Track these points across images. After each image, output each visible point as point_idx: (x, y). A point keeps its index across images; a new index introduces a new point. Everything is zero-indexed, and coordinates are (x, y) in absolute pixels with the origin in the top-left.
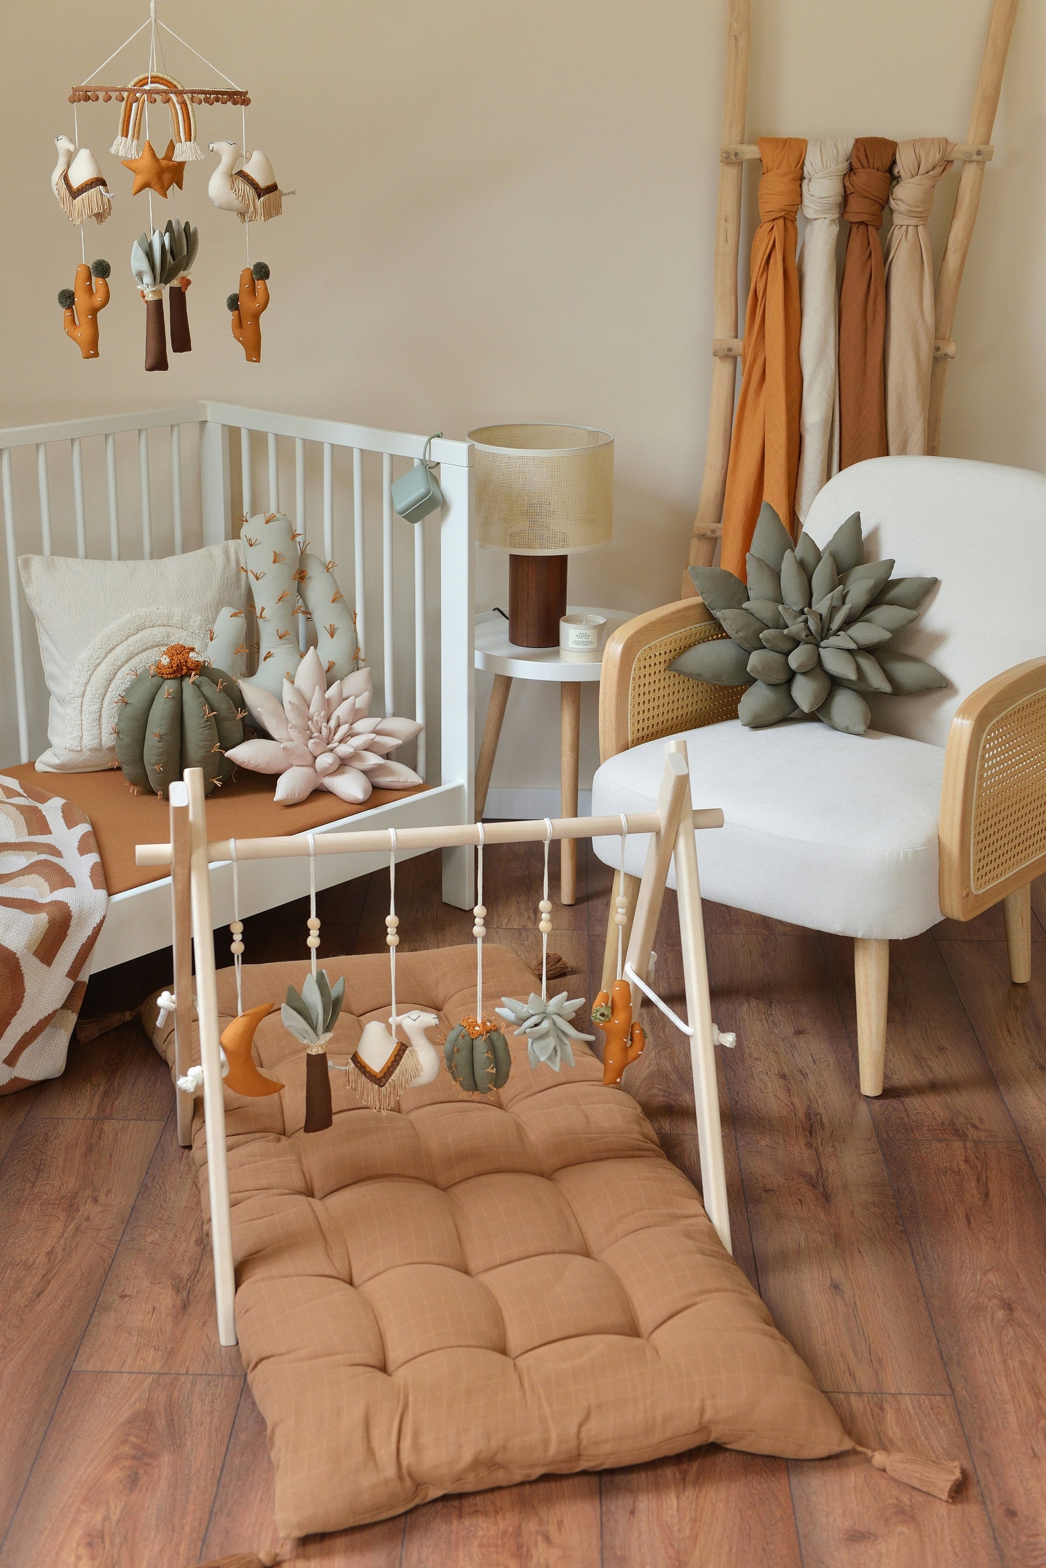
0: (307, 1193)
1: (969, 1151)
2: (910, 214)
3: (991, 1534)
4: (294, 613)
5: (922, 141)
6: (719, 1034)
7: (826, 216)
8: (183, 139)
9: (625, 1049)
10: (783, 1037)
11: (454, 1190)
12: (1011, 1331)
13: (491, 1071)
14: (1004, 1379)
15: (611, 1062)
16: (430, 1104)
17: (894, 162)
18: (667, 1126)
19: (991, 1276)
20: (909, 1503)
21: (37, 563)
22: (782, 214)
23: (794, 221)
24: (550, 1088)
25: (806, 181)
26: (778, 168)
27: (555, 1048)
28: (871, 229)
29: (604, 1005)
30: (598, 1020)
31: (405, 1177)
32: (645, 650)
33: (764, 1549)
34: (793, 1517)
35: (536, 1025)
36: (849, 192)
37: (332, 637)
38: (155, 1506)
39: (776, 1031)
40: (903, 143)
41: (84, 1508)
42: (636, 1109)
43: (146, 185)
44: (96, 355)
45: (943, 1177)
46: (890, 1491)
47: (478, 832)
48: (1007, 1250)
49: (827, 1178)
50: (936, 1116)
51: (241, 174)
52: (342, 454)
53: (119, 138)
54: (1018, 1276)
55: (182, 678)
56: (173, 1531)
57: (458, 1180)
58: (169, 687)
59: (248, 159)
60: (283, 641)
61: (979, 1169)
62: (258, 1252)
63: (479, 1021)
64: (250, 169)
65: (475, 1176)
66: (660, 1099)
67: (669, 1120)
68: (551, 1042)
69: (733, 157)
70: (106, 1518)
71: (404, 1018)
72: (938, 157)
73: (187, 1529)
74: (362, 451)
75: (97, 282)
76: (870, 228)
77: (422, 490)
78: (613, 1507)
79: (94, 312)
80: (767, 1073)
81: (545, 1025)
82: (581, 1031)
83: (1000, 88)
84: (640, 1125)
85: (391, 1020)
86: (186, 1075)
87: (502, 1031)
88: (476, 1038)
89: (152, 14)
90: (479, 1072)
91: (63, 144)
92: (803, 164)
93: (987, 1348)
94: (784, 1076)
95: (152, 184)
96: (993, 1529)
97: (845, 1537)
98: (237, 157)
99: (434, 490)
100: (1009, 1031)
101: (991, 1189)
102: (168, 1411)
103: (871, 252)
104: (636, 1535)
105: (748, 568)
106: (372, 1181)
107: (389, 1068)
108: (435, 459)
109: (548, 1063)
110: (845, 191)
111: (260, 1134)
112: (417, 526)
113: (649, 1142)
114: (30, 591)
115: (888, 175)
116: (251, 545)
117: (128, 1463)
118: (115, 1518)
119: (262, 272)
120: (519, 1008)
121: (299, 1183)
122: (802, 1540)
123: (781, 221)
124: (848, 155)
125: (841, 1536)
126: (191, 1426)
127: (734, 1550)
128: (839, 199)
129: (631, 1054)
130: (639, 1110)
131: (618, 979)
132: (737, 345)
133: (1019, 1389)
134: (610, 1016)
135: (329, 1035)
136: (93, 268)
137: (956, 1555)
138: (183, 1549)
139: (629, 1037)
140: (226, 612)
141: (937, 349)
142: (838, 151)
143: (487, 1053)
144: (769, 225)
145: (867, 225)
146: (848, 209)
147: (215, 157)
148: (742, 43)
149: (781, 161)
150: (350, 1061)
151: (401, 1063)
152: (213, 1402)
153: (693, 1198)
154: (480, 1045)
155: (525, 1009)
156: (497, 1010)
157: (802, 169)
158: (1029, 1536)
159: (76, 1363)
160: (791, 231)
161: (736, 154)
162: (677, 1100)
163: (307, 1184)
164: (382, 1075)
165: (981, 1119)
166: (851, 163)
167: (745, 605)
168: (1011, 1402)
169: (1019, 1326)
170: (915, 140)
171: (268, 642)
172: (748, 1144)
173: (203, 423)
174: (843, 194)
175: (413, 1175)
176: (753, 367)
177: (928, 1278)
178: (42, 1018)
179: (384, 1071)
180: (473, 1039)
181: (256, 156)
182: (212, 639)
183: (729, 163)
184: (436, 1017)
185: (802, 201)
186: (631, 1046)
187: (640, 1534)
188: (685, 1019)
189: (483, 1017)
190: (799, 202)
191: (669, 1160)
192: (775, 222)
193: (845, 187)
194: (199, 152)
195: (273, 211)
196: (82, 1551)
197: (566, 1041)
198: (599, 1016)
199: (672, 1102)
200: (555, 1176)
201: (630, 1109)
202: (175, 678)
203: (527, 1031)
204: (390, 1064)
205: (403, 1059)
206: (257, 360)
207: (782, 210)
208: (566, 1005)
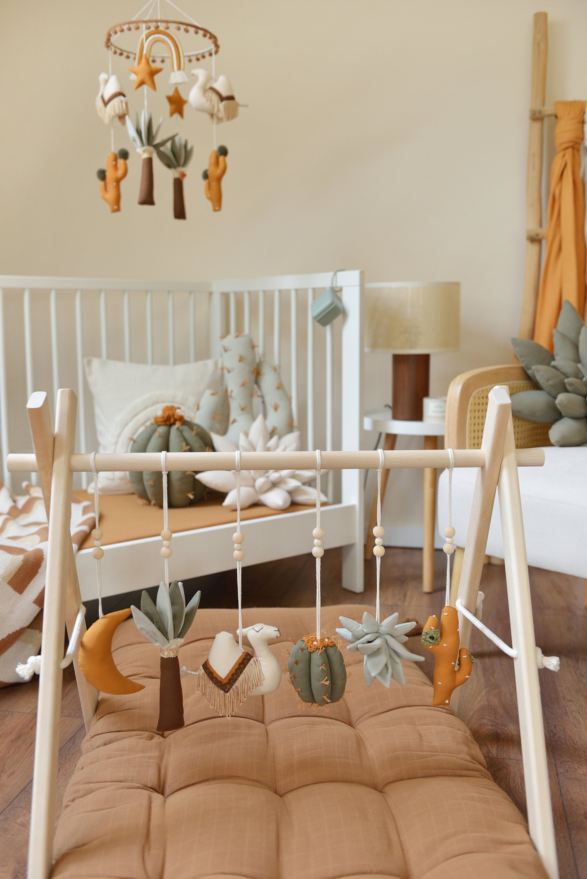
0: (157, 789)
4: (252, 395)
6: (542, 657)
9: (454, 673)
11: (290, 796)
13: (325, 683)
15: (440, 683)
16: (289, 717)
18: (494, 751)
21: (96, 362)
22: (570, 145)
23: (578, 151)
24: (392, 710)
25: (585, 125)
26: (568, 117)
27: (386, 665)
29: (433, 628)
30: (428, 643)
31: (248, 780)
32: (479, 392)
35: (369, 642)
37: (276, 411)
42: (465, 732)
43: (142, 83)
44: (118, 210)
47: (316, 457)
51: (213, 89)
52: (284, 295)
55: (171, 425)
57: (296, 787)
58: (162, 430)
59: (216, 80)
60: (243, 412)
62: (83, 845)
63: (318, 637)
64: (217, 86)
65: (313, 784)
66: (488, 727)
67: (496, 746)
68: (382, 659)
69: (537, 115)
71: (250, 630)
74: (297, 290)
75: (121, 162)
77: (329, 303)
79: (118, 181)
80: (579, 712)
81: (378, 642)
82: (412, 651)
84: (468, 746)
85: (238, 631)
86: (25, 663)
87: (339, 646)
88: (313, 651)
90: (315, 684)
91: (103, 77)
95: (146, 81)
98: (209, 78)
99: (337, 302)
105: (555, 340)
106: (216, 781)
107: (233, 675)
108: (339, 284)
109: (379, 679)
111: (138, 732)
112: (328, 328)
113: (477, 763)
114: (90, 379)
116: (226, 351)
119: (223, 151)
120: (355, 627)
121: (151, 778)
123: (570, 149)
129: (459, 677)
130: (468, 734)
131: (446, 605)
132: (543, 232)
134: (439, 640)
135: (181, 641)
136: (118, 154)
139: (457, 662)
140: (208, 392)
143: (322, 665)
144: (562, 153)
147: (194, 78)
149: (569, 113)
150: (201, 667)
151: (244, 671)
153: (517, 823)
154: (317, 658)
155: (360, 628)
156: (338, 630)
157: (583, 117)
160: (577, 157)
161: (539, 113)
162: (503, 729)
163: (159, 779)
164: (227, 681)
167: (553, 363)
171: (235, 413)
172: (567, 771)
173: (211, 294)
175: (255, 778)
176: (553, 243)
178: (11, 632)
179: (229, 678)
180: (310, 653)
181: (221, 79)
182: (198, 409)
183: (535, 119)
184: (277, 629)
186: (458, 671)
188: (510, 644)
189: (322, 634)
190: (581, 138)
191: (495, 782)
192: (567, 151)
195: (231, 114)
197: (397, 660)
198: (428, 639)
199: (499, 731)
200: (386, 789)
201: (459, 732)
202: (166, 425)
203: (359, 646)
204: (234, 671)
205: (247, 668)
206: (220, 209)
207: (571, 141)
208: (396, 626)
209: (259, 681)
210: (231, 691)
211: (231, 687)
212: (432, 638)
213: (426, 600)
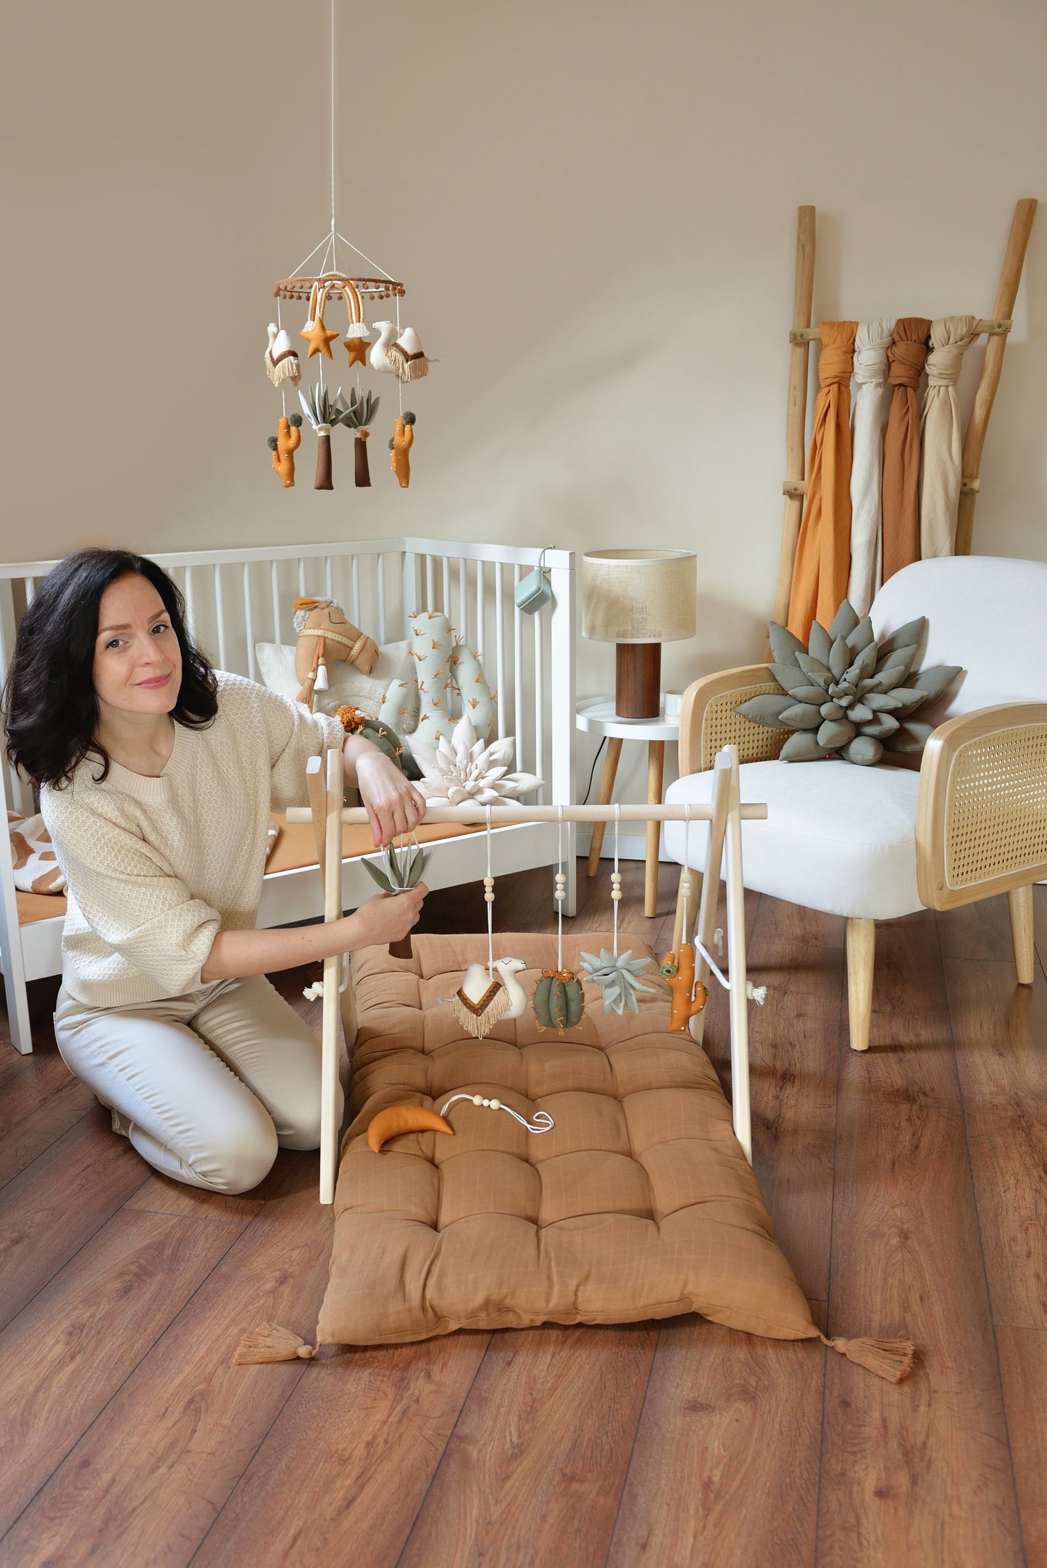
1: (914, 1112)
2: (941, 376)
3: (821, 1419)
4: (446, 687)
5: (952, 319)
6: (752, 989)
7: (872, 380)
8: (354, 321)
9: (689, 1003)
10: (785, 1017)
12: (900, 1255)
14: (879, 1293)
17: (929, 337)
19: (897, 1210)
20: (754, 1384)
21: (268, 649)
22: (835, 380)
23: (847, 386)
25: (856, 354)
26: (834, 343)
27: (620, 994)
28: (910, 390)
29: (669, 963)
30: (665, 976)
33: (610, 1407)
34: (646, 1384)
35: (605, 975)
36: (891, 360)
37: (474, 708)
38: (133, 1312)
39: (782, 1013)
40: (936, 321)
41: (80, 1306)
43: (316, 351)
44: (292, 485)
45: (883, 1130)
46: (741, 1373)
48: (920, 1191)
49: (782, 1122)
50: (894, 1084)
51: (395, 345)
52: (489, 568)
53: (309, 322)
54: (922, 1212)
56: (137, 1331)
59: (401, 334)
60: (435, 708)
61: (917, 1127)
63: (560, 970)
64: (401, 342)
68: (616, 990)
69: (799, 338)
70: (93, 1316)
71: (500, 962)
72: (965, 330)
73: (148, 1332)
74: (501, 564)
75: (293, 429)
76: (908, 389)
77: (534, 588)
78: (494, 1357)
79: (290, 453)
81: (613, 975)
83: (1020, 275)
85: (489, 963)
87: (577, 977)
89: (333, 229)
90: (552, 1011)
91: (272, 328)
92: (854, 340)
93: (873, 1266)
94: (775, 1046)
95: (320, 349)
96: (823, 1416)
97: (686, 1406)
98: (393, 333)
99: (545, 588)
100: (981, 1026)
101: (922, 1143)
102: (178, 1244)
103: (908, 408)
104: (505, 1381)
107: (484, 1001)
108: (548, 564)
110: (888, 360)
112: (536, 616)
115: (923, 346)
116: (417, 635)
117: (128, 1278)
118: (98, 1316)
119: (411, 419)
120: (593, 960)
122: (646, 1402)
123: (836, 386)
124: (892, 332)
125: (682, 1405)
126: (189, 1257)
127: (583, 1405)
128: (884, 367)
129: (695, 1007)
132: (803, 486)
133: (891, 1302)
134: (675, 973)
136: (291, 419)
137: (782, 1433)
138: (138, 1345)
140: (395, 682)
141: (965, 485)
142: (882, 329)
144: (827, 389)
145: (906, 387)
146: (891, 374)
148: (808, 250)
149: (836, 338)
150: (456, 994)
151: (494, 997)
152: (215, 1241)
156: (577, 961)
157: (854, 344)
158: (854, 1426)
159: (128, 1203)
160: (845, 394)
161: (802, 336)
164: (478, 1006)
165: (932, 1090)
166: (893, 339)
168: (879, 1313)
169: (909, 1252)
170: (946, 319)
173: (404, 553)
174: (886, 362)
176: (812, 502)
177: (840, 1206)
179: (480, 1003)
181: (408, 332)
182: (384, 702)
183: (797, 344)
184: (524, 962)
185: (853, 370)
186: (695, 1001)
187: (509, 1381)
188: (727, 977)
190: (851, 370)
192: (831, 387)
193: (888, 357)
194: (366, 330)
195: (419, 372)
196: (63, 1338)
197: (632, 991)
198: (665, 972)
203: (595, 978)
204: (485, 998)
205: (496, 995)
206: (407, 486)
207: (836, 377)
208: (632, 962)
209: (507, 1006)
210: (483, 1015)
211: (483, 1012)
212: (668, 971)
213: (647, 925)
